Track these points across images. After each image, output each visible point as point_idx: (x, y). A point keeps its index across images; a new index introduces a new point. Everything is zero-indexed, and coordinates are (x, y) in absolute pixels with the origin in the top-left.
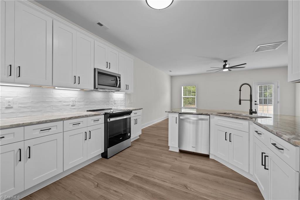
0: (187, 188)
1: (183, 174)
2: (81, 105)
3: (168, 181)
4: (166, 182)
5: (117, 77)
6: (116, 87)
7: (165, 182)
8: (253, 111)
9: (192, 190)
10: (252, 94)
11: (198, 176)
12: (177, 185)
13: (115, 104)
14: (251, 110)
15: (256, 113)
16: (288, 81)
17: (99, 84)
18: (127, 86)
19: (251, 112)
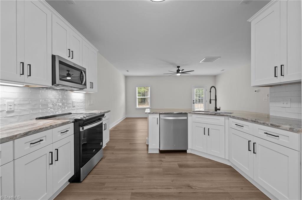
0: (192, 188)
1: (178, 174)
2: (25, 110)
3: (171, 187)
4: (171, 189)
5: (83, 71)
6: (81, 84)
7: (169, 188)
8: (217, 108)
9: (197, 188)
10: (217, 95)
11: (191, 173)
12: (181, 188)
13: (74, 107)
14: (216, 108)
15: (219, 110)
16: (252, 86)
17: (61, 79)
18: (92, 83)
19: (216, 109)
